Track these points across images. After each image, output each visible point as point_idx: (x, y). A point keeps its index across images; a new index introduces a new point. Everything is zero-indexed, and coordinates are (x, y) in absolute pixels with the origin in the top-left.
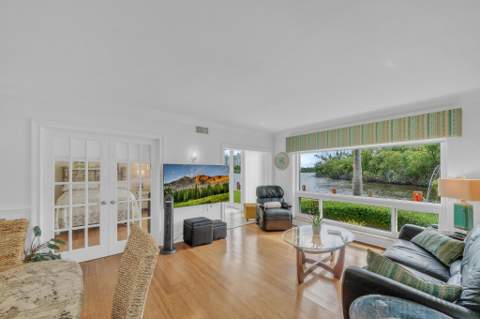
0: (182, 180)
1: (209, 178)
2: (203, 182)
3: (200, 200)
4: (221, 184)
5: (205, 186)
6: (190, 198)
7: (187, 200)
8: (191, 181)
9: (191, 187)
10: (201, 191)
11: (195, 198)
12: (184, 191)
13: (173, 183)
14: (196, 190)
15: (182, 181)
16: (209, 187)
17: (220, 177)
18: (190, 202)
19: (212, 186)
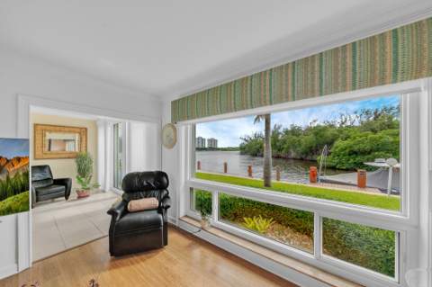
1: (8, 161)
5: (4, 178)
16: (8, 178)
17: (19, 159)
19: (12, 177)
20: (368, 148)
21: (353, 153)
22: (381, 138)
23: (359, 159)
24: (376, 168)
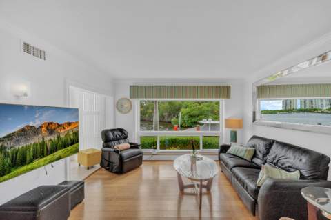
0: (23, 130)
1: (59, 125)
2: (51, 132)
3: (49, 158)
4: (71, 133)
5: (54, 137)
6: (35, 157)
7: (31, 161)
8: (36, 131)
9: (36, 140)
10: (49, 145)
11: (42, 156)
12: (28, 148)
13: (10, 137)
14: (43, 143)
15: (24, 133)
16: (59, 137)
18: (35, 163)
19: (62, 136)
20: (197, 113)
21: (191, 116)
22: (202, 107)
23: (194, 120)
24: (203, 124)
